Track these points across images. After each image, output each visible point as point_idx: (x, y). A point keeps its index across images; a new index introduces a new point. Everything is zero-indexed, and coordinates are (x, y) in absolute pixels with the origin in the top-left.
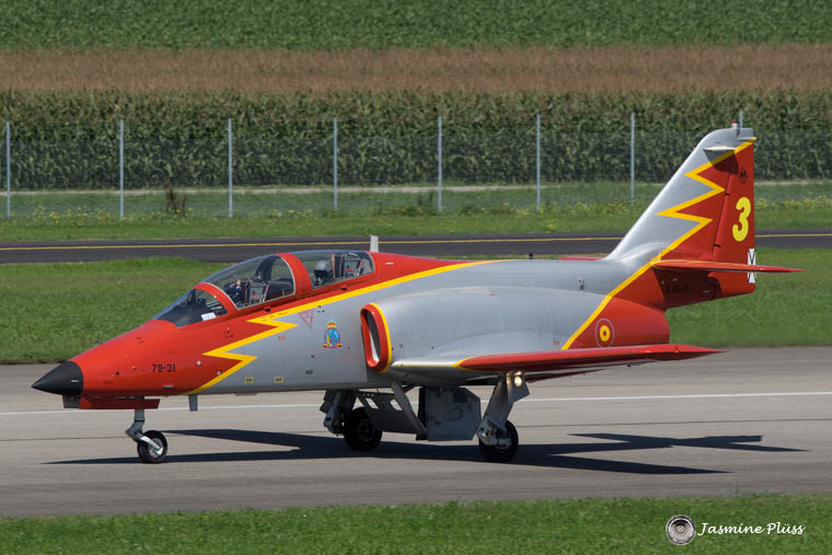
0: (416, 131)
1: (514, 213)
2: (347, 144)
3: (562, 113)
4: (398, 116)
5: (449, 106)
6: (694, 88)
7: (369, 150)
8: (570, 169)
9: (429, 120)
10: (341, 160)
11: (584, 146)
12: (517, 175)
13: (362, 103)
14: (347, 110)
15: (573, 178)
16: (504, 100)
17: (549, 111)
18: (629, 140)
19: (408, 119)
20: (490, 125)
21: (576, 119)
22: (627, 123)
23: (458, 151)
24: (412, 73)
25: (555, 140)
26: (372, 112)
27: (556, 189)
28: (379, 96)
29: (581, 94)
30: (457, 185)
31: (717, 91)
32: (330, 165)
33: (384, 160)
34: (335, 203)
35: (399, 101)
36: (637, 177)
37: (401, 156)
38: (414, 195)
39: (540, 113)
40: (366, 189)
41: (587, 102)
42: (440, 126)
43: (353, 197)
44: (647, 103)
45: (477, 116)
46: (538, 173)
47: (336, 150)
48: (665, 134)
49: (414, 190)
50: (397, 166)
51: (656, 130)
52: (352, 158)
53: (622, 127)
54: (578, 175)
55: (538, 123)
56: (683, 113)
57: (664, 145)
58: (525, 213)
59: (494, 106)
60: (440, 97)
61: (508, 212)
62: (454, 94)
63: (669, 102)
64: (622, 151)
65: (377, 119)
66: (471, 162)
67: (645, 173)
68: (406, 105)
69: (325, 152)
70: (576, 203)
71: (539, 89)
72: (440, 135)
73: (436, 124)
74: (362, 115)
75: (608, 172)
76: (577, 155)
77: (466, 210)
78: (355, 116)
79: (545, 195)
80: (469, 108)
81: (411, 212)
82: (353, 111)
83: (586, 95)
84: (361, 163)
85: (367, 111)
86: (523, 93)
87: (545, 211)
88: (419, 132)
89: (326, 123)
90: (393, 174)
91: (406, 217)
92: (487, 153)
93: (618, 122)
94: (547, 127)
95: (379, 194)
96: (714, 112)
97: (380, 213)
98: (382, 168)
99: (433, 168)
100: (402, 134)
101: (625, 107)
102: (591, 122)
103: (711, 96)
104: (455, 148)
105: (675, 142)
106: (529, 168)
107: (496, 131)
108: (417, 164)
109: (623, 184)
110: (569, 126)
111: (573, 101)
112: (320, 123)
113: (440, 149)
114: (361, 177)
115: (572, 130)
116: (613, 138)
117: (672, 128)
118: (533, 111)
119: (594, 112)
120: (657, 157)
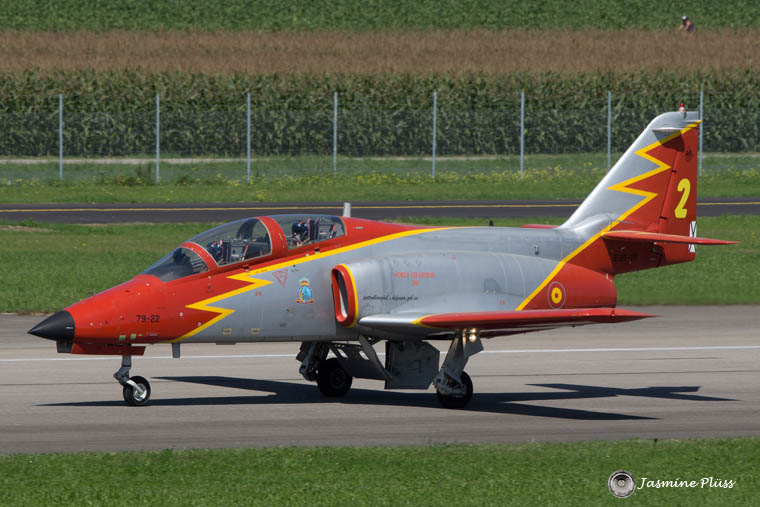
0: (136, 107)
1: (226, 184)
2: (71, 119)
3: (272, 92)
4: (120, 92)
5: (166, 85)
6: (392, 70)
7: (92, 124)
8: (278, 144)
9: (147, 98)
10: (66, 133)
11: (291, 122)
12: (229, 148)
13: (86, 81)
14: (72, 87)
15: (281, 152)
16: (218, 80)
17: (258, 90)
18: (333, 116)
19: (129, 97)
20: (204, 102)
21: (283, 98)
22: (330, 102)
23: (175, 126)
24: (132, 53)
25: (264, 117)
26: (95, 89)
27: (265, 162)
28: (101, 74)
29: (288, 75)
30: (172, 157)
31: (414, 72)
32: (56, 138)
33: (106, 135)
34: (61, 173)
35: (120, 79)
36: (339, 152)
37: (122, 130)
38: (134, 166)
39: (250, 91)
40: (90, 161)
41: (293, 82)
42: (158, 103)
43: (77, 168)
44: (349, 83)
45: (193, 93)
46: (249, 147)
47: (61, 124)
48: (365, 112)
49: (134, 161)
50: (118, 139)
51: (357, 108)
52: (76, 132)
53: (325, 106)
54: (285, 148)
55: (249, 100)
56: (382, 93)
57: (364, 122)
58: (235, 183)
59: (208, 85)
60: (158, 76)
61: (221, 183)
62: (171, 74)
63: (368, 83)
64: (326, 127)
65: (100, 96)
66: (186, 136)
67: (347, 148)
68: (127, 83)
69: (52, 126)
70: (283, 174)
71: (250, 69)
72: (158, 111)
73: (154, 102)
74: (85, 91)
75: (313, 147)
76: (284, 130)
77: (183, 180)
78: (79, 93)
79: (254, 166)
80: (185, 86)
81: (130, 182)
82: (77, 88)
83: (292, 76)
84: (84, 135)
85: (90, 89)
86: (235, 72)
87: (255, 183)
88: (139, 108)
89: (52, 99)
90: (114, 147)
91: (126, 187)
92: (201, 128)
93: (322, 101)
94: (257, 104)
95: (101, 165)
96: (410, 92)
97: (103, 181)
98: (104, 141)
99: (151, 142)
100: (123, 109)
101: (329, 87)
102: (297, 101)
103: (408, 78)
104: (172, 124)
105: (374, 119)
106: (240, 143)
107: (210, 108)
108: (136, 138)
109: (326, 158)
110: (277, 104)
111: (281, 81)
112: (46, 99)
113: (158, 124)
114: (85, 149)
115: (280, 107)
116: (318, 114)
117: (371, 107)
118: (244, 90)
119: (301, 92)
120: (357, 133)
